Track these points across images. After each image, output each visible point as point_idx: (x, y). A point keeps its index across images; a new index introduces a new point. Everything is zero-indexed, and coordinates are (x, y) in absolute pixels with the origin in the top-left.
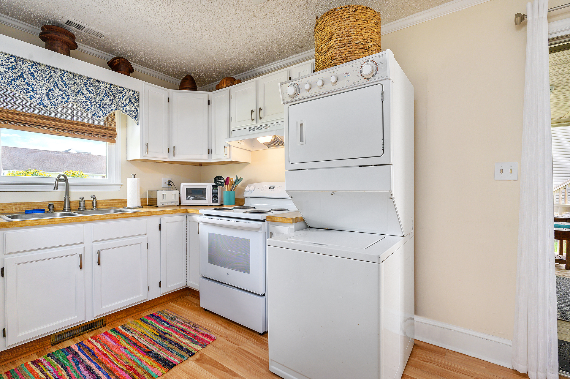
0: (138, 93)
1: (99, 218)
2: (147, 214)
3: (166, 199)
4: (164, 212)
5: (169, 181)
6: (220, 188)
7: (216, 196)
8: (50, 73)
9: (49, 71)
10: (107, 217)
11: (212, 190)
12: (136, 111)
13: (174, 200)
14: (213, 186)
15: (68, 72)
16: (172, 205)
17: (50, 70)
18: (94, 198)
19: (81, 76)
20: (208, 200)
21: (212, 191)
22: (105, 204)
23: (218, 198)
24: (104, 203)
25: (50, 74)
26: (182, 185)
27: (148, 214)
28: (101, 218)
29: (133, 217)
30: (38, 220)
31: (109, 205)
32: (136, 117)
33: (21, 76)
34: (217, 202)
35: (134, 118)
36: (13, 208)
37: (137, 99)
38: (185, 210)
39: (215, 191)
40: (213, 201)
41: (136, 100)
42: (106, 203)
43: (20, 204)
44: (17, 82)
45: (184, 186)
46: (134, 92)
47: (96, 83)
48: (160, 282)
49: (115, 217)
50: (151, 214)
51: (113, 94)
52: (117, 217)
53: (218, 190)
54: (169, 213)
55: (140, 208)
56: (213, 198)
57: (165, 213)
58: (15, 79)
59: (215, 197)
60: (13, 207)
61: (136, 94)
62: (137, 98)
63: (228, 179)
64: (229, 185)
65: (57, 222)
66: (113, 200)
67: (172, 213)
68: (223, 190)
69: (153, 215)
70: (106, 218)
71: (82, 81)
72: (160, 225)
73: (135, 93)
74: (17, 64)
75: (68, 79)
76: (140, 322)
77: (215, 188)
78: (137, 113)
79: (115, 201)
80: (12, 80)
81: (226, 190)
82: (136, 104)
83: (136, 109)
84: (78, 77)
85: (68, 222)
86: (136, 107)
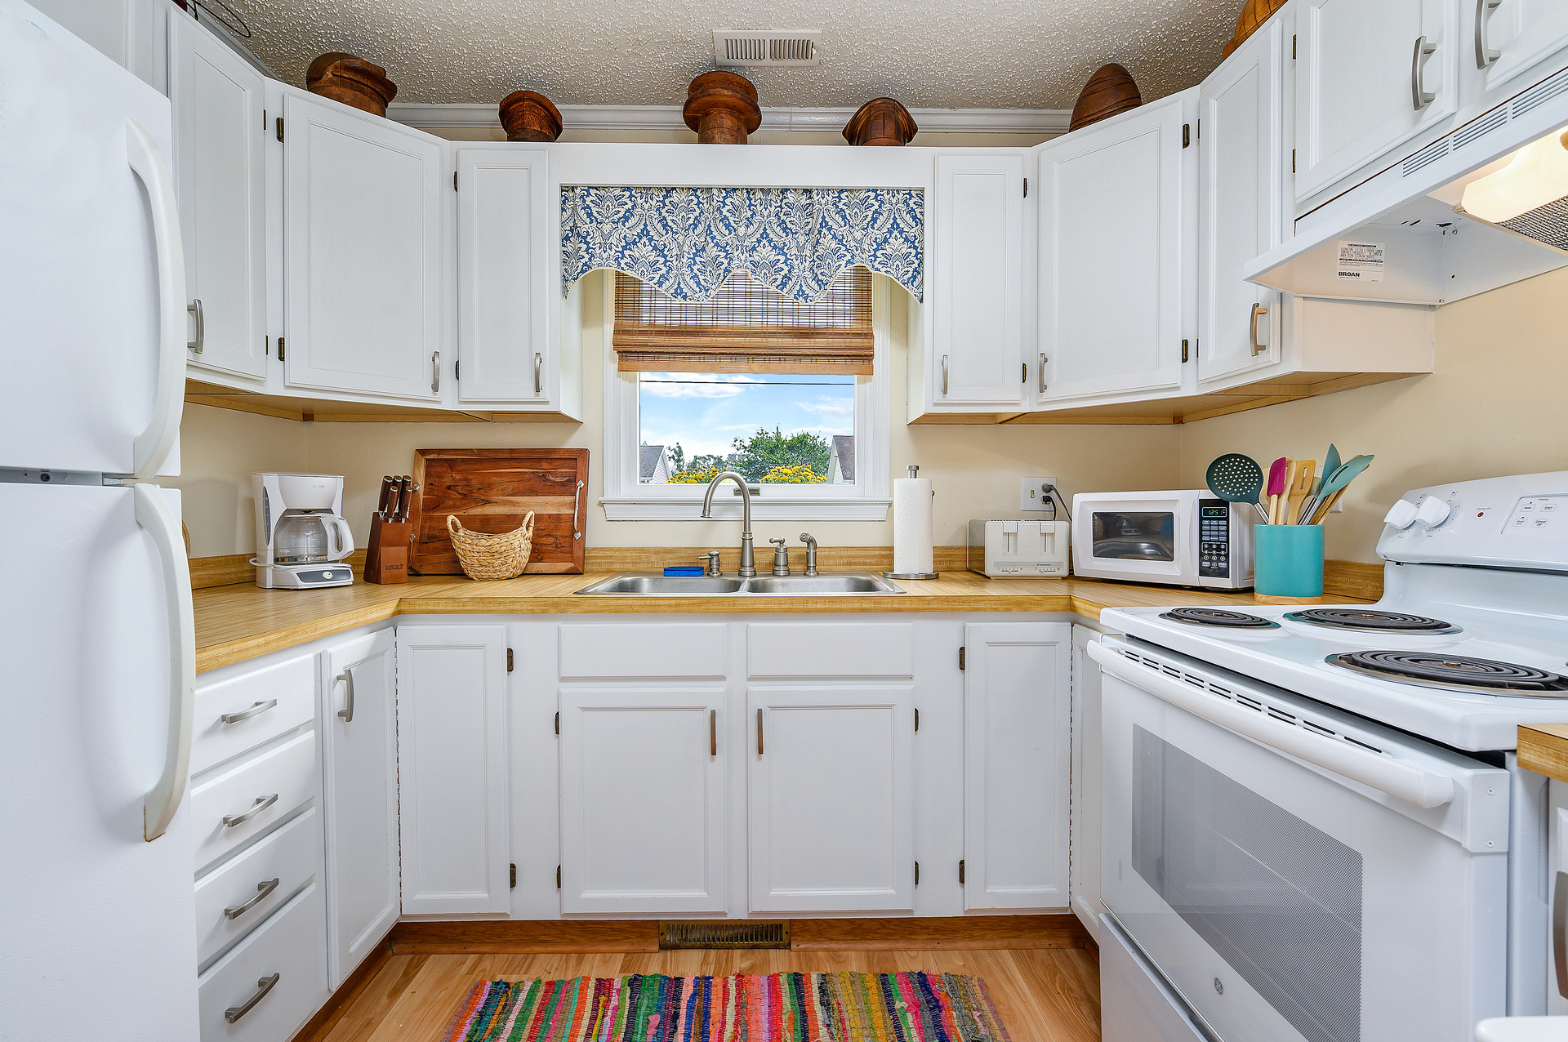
0: (921, 194)
1: (763, 607)
2: (914, 606)
3: (1016, 552)
4: (977, 601)
5: (1048, 489)
6: (1237, 514)
7: (1218, 546)
8: (698, 207)
9: (696, 201)
10: (787, 606)
11: (1201, 519)
12: (916, 256)
13: (1047, 557)
14: (1203, 503)
15: (734, 190)
16: (1039, 574)
17: (698, 197)
18: (811, 542)
19: (766, 191)
20: (1184, 565)
21: (1201, 525)
22: (845, 560)
23: (1227, 556)
24: (841, 557)
25: (697, 209)
26: (1079, 499)
27: (918, 607)
28: (770, 606)
29: (863, 610)
30: (621, 598)
31: (855, 564)
32: (914, 277)
33: (645, 232)
34: (1224, 573)
35: (909, 279)
36: (653, 560)
37: (919, 216)
38: (1064, 602)
39: (1215, 522)
40: (1203, 572)
41: (914, 218)
42: (849, 557)
43: (665, 552)
44: (635, 249)
45: (1086, 504)
46: (910, 194)
47: (804, 200)
48: (962, 862)
49: (810, 606)
50: (926, 606)
51: (844, 218)
52: (814, 606)
53: (1227, 519)
54: (996, 610)
55: (928, 578)
56: (1207, 557)
57: (980, 605)
58: (629, 244)
59: (1213, 552)
60: (654, 558)
61: (914, 200)
62: (917, 211)
63: (1279, 467)
64: (1285, 497)
65: (661, 609)
66: (866, 549)
67: (1007, 610)
68: (1253, 520)
69: (933, 610)
70: (783, 606)
71: (771, 206)
72: (962, 649)
73: (911, 196)
74: (635, 205)
75: (736, 209)
76: (874, 990)
77: (1212, 511)
78: (917, 262)
79: (873, 553)
80: (624, 248)
81: (1271, 521)
82: (912, 233)
83: (916, 248)
84: (759, 195)
85: (685, 611)
86: (913, 242)
